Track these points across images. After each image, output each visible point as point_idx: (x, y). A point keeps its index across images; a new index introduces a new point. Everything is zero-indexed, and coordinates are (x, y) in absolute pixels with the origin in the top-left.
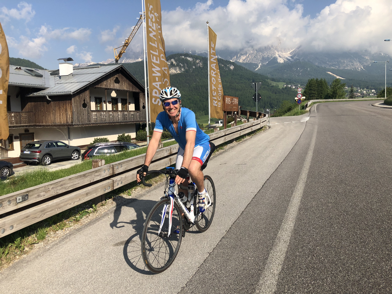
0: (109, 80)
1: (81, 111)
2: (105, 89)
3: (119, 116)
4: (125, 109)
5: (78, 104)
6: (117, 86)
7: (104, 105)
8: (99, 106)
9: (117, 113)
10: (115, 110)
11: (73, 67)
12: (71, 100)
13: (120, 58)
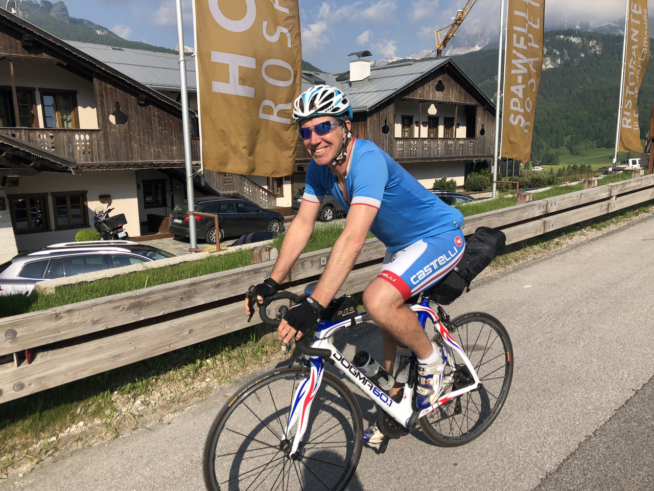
0: (426, 87)
1: (380, 138)
2: (420, 102)
3: (439, 149)
4: (449, 135)
5: (376, 128)
6: (439, 96)
7: (416, 129)
8: (407, 131)
9: (436, 141)
10: (433, 137)
11: (371, 67)
12: (365, 120)
13: (445, 47)
